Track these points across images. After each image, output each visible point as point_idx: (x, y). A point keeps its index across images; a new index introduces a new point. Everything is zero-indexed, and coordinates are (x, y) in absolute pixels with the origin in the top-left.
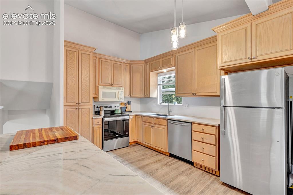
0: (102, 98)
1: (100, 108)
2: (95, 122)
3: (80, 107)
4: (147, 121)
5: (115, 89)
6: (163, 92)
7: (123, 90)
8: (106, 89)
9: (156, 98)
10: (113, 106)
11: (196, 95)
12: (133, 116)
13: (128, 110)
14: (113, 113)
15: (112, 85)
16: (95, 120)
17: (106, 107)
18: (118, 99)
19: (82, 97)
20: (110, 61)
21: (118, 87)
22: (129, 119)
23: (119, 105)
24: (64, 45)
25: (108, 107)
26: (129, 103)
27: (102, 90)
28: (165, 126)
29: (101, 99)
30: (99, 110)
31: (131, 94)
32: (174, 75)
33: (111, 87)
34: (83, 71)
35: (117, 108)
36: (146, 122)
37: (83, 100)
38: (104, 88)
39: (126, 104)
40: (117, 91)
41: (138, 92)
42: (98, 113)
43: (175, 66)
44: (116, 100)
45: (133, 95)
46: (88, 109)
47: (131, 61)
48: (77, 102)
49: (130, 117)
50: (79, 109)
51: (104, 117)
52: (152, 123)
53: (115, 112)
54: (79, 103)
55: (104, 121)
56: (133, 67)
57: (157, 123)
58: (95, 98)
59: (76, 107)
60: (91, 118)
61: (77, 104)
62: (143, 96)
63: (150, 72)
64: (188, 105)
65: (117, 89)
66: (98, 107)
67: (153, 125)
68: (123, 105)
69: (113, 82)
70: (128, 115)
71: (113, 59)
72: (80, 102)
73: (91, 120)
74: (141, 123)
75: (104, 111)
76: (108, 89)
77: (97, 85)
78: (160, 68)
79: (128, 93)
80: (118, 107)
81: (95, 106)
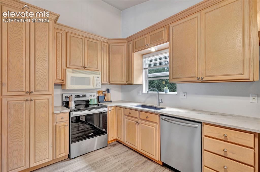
0: (71, 85)
1: (69, 97)
2: (57, 118)
3: (33, 98)
4: (130, 115)
5: (89, 74)
6: (149, 78)
7: (99, 74)
8: (76, 72)
9: (141, 86)
10: (88, 95)
11: (204, 79)
12: (112, 108)
13: (107, 99)
14: (87, 104)
15: (84, 68)
16: (58, 115)
17: (78, 96)
18: (94, 85)
19: (37, 82)
20: (82, 38)
21: (94, 71)
22: (107, 112)
23: (95, 94)
25: (81, 97)
26: (108, 91)
27: (70, 75)
28: (156, 123)
29: (69, 85)
30: (68, 100)
31: (111, 80)
32: (167, 55)
33: (84, 71)
34: (37, 46)
35: (92, 98)
36: (128, 116)
37: (38, 88)
38: (73, 72)
39: (104, 92)
40: (91, 76)
41: (120, 78)
43: (168, 41)
44: (91, 87)
45: (112, 81)
46: (46, 100)
47: (110, 39)
48: (28, 90)
49: (109, 109)
50: (31, 100)
51: (74, 111)
52: (137, 118)
53: (90, 103)
54: (30, 93)
55: (72, 116)
56: (113, 47)
57: (145, 118)
58: (61, 85)
59: (26, 98)
60: (51, 112)
61: (27, 93)
62: (124, 83)
63: (133, 52)
64: (185, 93)
65: (91, 74)
66: (66, 97)
67: (138, 120)
68: (101, 93)
69: (86, 64)
70: (106, 107)
71: (86, 35)
72: (32, 90)
73: (51, 117)
74: (122, 116)
75: (75, 101)
76: (80, 73)
77: (64, 67)
78: (147, 46)
79: (106, 79)
80: (94, 96)
81: (62, 95)
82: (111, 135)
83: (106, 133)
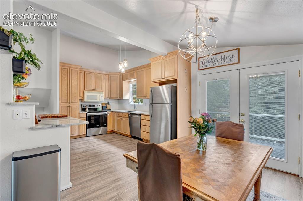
1: (86, 106)
2: (81, 116)
3: (71, 105)
4: (119, 116)
5: (97, 93)
7: (103, 93)
8: (90, 93)
9: (128, 100)
10: (96, 106)
12: (110, 113)
13: (108, 108)
14: (95, 110)
15: (94, 90)
16: (81, 114)
17: (90, 106)
18: (99, 100)
19: (72, 99)
20: (93, 73)
21: (100, 91)
22: (106, 115)
23: (100, 105)
24: (60, 65)
25: (92, 106)
26: (109, 103)
27: (86, 94)
29: (86, 100)
30: (85, 108)
31: (110, 97)
33: (94, 92)
34: (72, 81)
35: (99, 107)
37: (73, 101)
38: (88, 93)
39: (106, 104)
40: (98, 95)
41: (115, 95)
42: (84, 110)
43: (136, 78)
44: (98, 101)
45: (111, 97)
46: (76, 107)
47: (109, 73)
48: (68, 102)
49: (108, 113)
50: (70, 106)
51: (88, 113)
52: (122, 117)
53: (97, 110)
54: (70, 103)
55: (88, 115)
56: (111, 77)
57: (124, 116)
58: (82, 100)
59: (68, 106)
60: (78, 113)
61: (68, 103)
62: (118, 98)
63: (123, 81)
64: (145, 104)
65: (98, 93)
66: (84, 106)
67: (122, 118)
68: (104, 104)
69: (95, 88)
70: (107, 112)
71: (95, 71)
72: (70, 102)
73: (78, 114)
74: (115, 117)
75: (89, 109)
76: (91, 93)
77: (83, 90)
79: (107, 95)
80: (100, 106)
81: (81, 105)
82: (109, 127)
83: (106, 126)
